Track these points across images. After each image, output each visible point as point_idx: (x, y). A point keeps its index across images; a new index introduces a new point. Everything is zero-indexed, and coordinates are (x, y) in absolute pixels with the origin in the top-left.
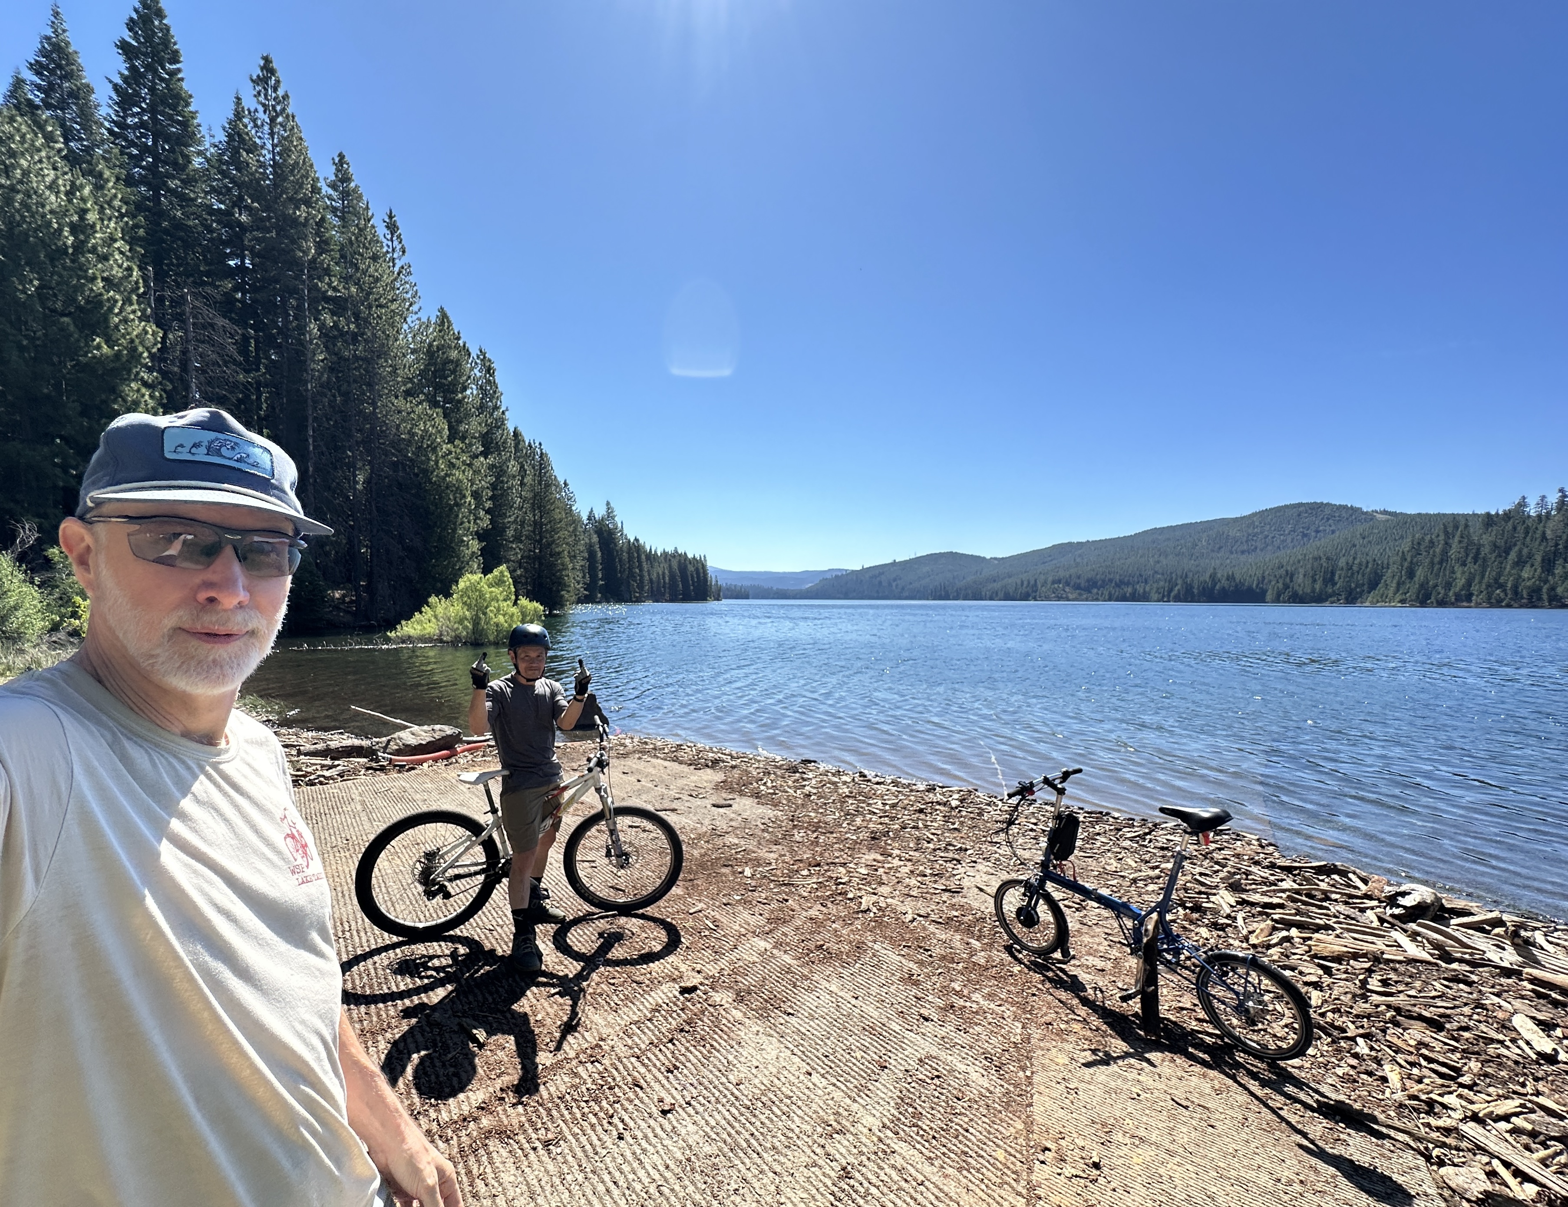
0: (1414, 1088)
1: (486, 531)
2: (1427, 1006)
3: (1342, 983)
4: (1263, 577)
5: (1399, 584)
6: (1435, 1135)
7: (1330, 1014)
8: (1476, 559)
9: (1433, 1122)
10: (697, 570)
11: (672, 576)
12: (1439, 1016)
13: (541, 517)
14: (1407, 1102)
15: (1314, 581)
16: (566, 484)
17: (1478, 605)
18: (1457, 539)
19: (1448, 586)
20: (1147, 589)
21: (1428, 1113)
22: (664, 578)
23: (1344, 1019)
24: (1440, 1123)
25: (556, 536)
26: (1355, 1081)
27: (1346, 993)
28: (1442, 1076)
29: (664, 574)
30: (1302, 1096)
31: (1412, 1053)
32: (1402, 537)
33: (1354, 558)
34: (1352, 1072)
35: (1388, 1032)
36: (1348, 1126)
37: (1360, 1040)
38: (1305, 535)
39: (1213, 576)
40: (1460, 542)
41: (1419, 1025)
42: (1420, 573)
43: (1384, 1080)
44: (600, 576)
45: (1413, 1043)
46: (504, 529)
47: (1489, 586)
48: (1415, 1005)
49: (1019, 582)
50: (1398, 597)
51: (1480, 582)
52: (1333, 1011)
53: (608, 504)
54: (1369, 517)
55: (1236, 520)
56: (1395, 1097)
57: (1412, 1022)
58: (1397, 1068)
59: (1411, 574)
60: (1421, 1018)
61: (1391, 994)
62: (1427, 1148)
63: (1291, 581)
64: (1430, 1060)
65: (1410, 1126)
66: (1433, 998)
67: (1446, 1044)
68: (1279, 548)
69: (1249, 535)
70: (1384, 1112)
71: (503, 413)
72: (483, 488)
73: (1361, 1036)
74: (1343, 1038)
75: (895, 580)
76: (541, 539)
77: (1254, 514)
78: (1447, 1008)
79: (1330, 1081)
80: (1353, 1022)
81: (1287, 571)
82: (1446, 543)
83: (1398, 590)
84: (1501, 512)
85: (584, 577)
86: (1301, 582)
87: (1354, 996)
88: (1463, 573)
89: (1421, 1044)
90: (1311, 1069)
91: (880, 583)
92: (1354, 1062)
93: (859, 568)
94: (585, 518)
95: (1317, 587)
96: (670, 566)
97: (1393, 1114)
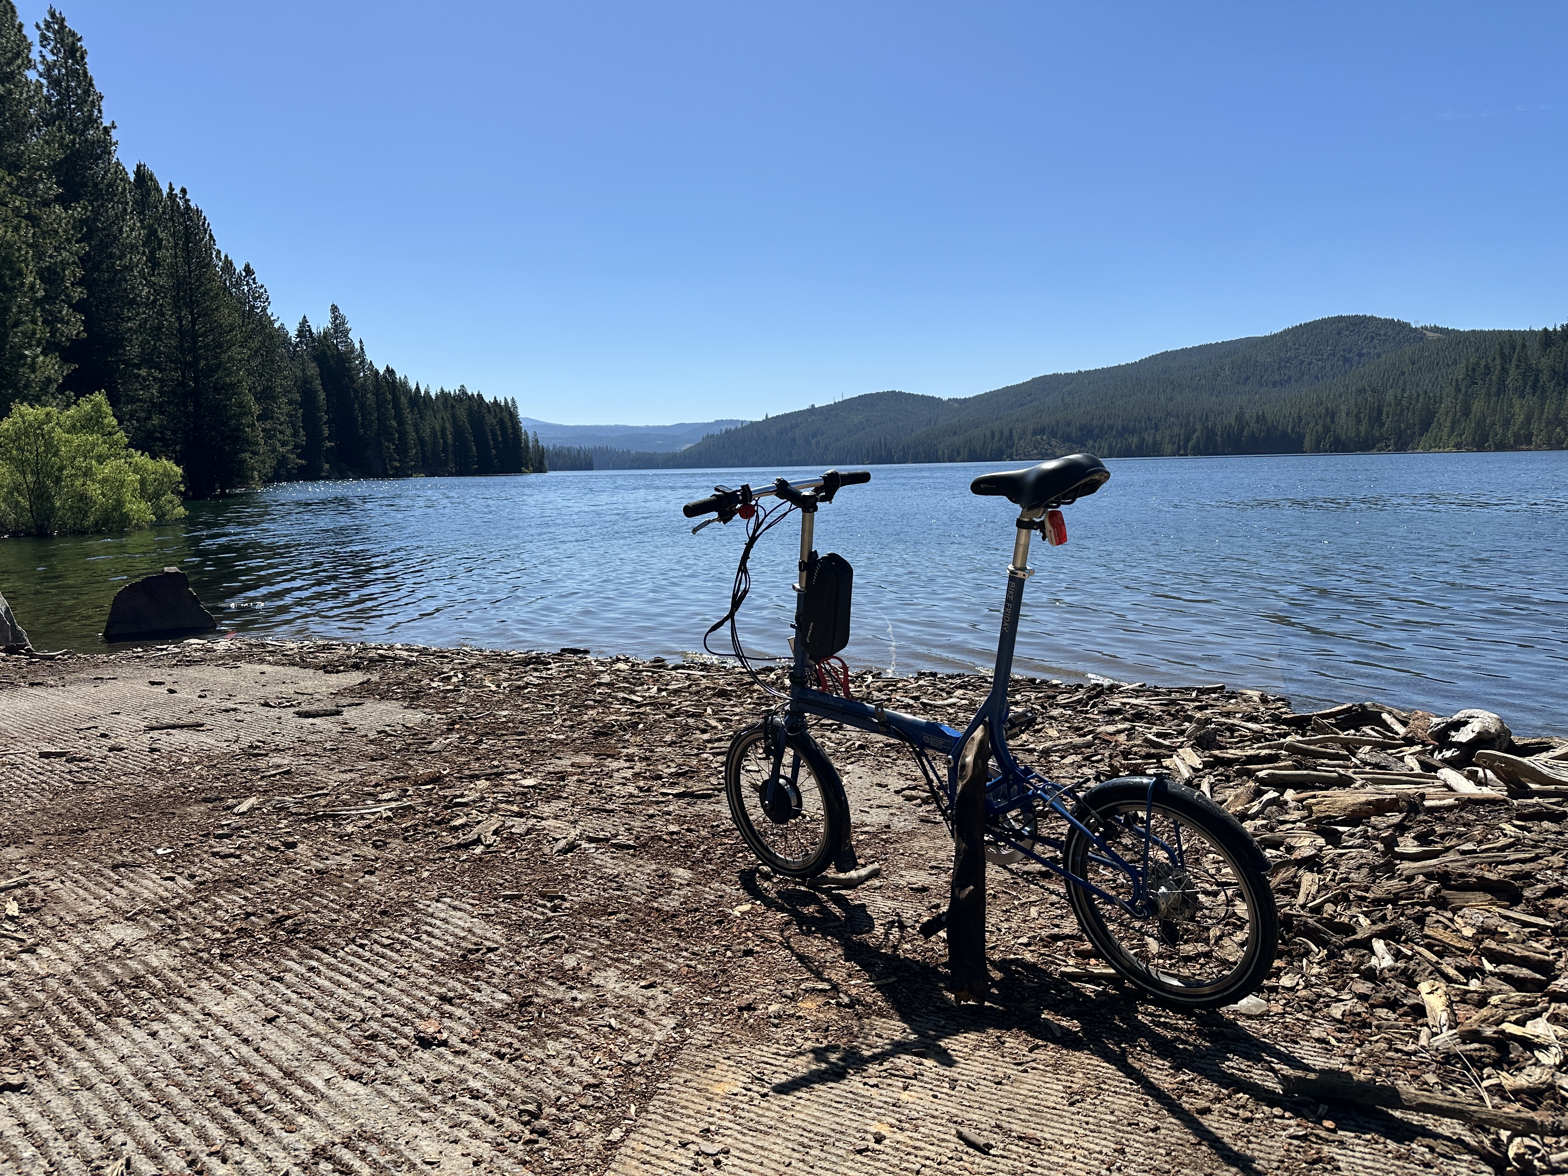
0: (1473, 1018)
1: (76, 342)
2: (1493, 864)
3: (1354, 852)
4: (1300, 417)
5: (1454, 423)
6: (1512, 1109)
7: (1329, 908)
8: (1534, 388)
9: (1508, 1081)
10: (501, 422)
11: (458, 432)
12: (1513, 877)
13: (194, 322)
14: (1459, 1048)
15: (1359, 421)
16: (248, 271)
17: (1538, 448)
18: (1514, 363)
19: (1507, 423)
20: (1158, 438)
21: (1497, 1065)
22: (444, 436)
23: (1354, 910)
24: (1521, 1081)
25: (224, 357)
26: (1366, 1025)
27: (1359, 867)
28: (1519, 984)
29: (443, 429)
30: (1258, 1075)
31: (1467, 952)
32: (1455, 362)
33: (1403, 390)
34: (1360, 1009)
35: (1428, 920)
36: (1341, 1125)
37: (1379, 945)
38: (1346, 360)
39: (1240, 417)
40: (1518, 367)
41: (1480, 898)
42: (1477, 407)
43: (1419, 1011)
44: (326, 433)
45: (1468, 932)
46: (119, 342)
47: (1549, 423)
48: (1473, 866)
49: (988, 433)
50: (1453, 440)
51: (1540, 419)
52: (1335, 901)
53: (334, 309)
54: (1418, 334)
55: (1265, 340)
56: (1437, 1042)
57: (1469, 895)
58: (1442, 985)
59: (1467, 412)
60: (1483, 885)
61: (1435, 855)
62: (1497, 1143)
63: (1333, 422)
64: (1497, 958)
65: (1463, 1097)
66: (1502, 849)
67: (1525, 924)
68: (1317, 377)
69: (1281, 360)
70: (1415, 1077)
71: (106, 131)
72: (64, 264)
73: (1380, 935)
74: (1348, 946)
75: (814, 435)
76: (196, 360)
77: (1287, 332)
78: (1523, 861)
79: (1316, 1033)
80: (1366, 915)
81: (1327, 409)
82: (1503, 368)
83: (1452, 432)
84: (1559, 329)
85: (295, 434)
86: (1344, 425)
87: (1373, 869)
88: (1522, 406)
89: (1485, 931)
90: (1283, 1015)
91: (793, 440)
92: (1363, 987)
93: (761, 418)
94: (292, 332)
95: (1362, 429)
96: (454, 416)
97: (1431, 1079)
